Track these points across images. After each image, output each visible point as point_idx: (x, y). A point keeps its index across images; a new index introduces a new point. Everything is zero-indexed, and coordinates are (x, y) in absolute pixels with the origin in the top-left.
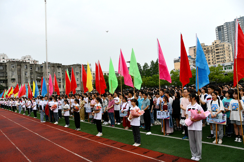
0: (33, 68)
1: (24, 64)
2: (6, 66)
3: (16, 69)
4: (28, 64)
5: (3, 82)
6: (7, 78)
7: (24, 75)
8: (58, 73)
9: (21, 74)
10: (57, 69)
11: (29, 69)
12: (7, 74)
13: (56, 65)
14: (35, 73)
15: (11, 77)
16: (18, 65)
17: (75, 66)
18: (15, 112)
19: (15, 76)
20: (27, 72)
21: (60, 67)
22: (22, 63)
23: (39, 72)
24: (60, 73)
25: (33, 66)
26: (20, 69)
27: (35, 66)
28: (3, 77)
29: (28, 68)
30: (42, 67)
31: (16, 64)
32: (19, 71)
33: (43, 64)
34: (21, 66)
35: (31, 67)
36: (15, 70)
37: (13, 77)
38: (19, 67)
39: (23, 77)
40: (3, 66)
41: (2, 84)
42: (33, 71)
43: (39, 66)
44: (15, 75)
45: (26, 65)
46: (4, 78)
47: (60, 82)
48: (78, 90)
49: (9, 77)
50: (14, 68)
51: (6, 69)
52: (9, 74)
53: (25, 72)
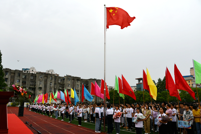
0: (56, 80)
1: (50, 76)
2: (36, 76)
3: (44, 79)
4: (53, 76)
5: (32, 90)
6: (36, 87)
7: (49, 85)
8: (77, 85)
9: (46, 84)
10: (76, 81)
11: (53, 80)
12: (36, 83)
13: (76, 78)
14: (58, 84)
15: (38, 86)
16: (45, 76)
17: (91, 80)
19: (42, 85)
20: (51, 83)
21: (79, 80)
22: (49, 74)
23: (61, 83)
24: (78, 85)
25: (57, 78)
26: (47, 80)
27: (59, 78)
28: (33, 85)
29: (53, 79)
30: (64, 79)
31: (44, 75)
32: (46, 81)
33: (65, 76)
34: (47, 77)
35: (55, 78)
36: (42, 80)
37: (41, 86)
38: (46, 78)
39: (48, 86)
40: (33, 76)
41: (31, 91)
42: (56, 82)
43: (62, 78)
44: (42, 84)
45: (52, 77)
46: (33, 87)
47: (78, 93)
48: (92, 101)
49: (37, 86)
50: (41, 78)
51: (35, 79)
52: (38, 83)
53: (50, 83)
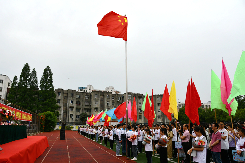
0: (114, 98)
1: (106, 94)
2: (91, 95)
3: (100, 98)
4: (110, 94)
5: (88, 111)
6: (91, 107)
7: (107, 104)
8: (139, 103)
9: (103, 103)
10: (138, 99)
11: (111, 99)
12: (91, 103)
13: (137, 95)
14: (117, 103)
15: (94, 107)
16: (101, 95)
17: (156, 97)
18: (93, 140)
19: (98, 106)
20: (109, 102)
21: (141, 97)
22: (105, 93)
23: (120, 102)
24: (141, 103)
25: (115, 96)
26: (103, 99)
27: (117, 96)
28: (88, 106)
29: (110, 97)
30: (124, 97)
31: (100, 94)
32: (102, 101)
33: (124, 94)
34: (104, 95)
35: (113, 97)
36: (98, 99)
37: (97, 106)
38: (102, 97)
39: (105, 106)
40: (88, 96)
41: (86, 112)
42: (115, 101)
43: (121, 96)
44: (98, 104)
45: (109, 95)
46: (89, 107)
47: (141, 112)
48: (159, 122)
49: (93, 106)
50: (97, 97)
51: (91, 99)
52: (93, 103)
53: (108, 102)
